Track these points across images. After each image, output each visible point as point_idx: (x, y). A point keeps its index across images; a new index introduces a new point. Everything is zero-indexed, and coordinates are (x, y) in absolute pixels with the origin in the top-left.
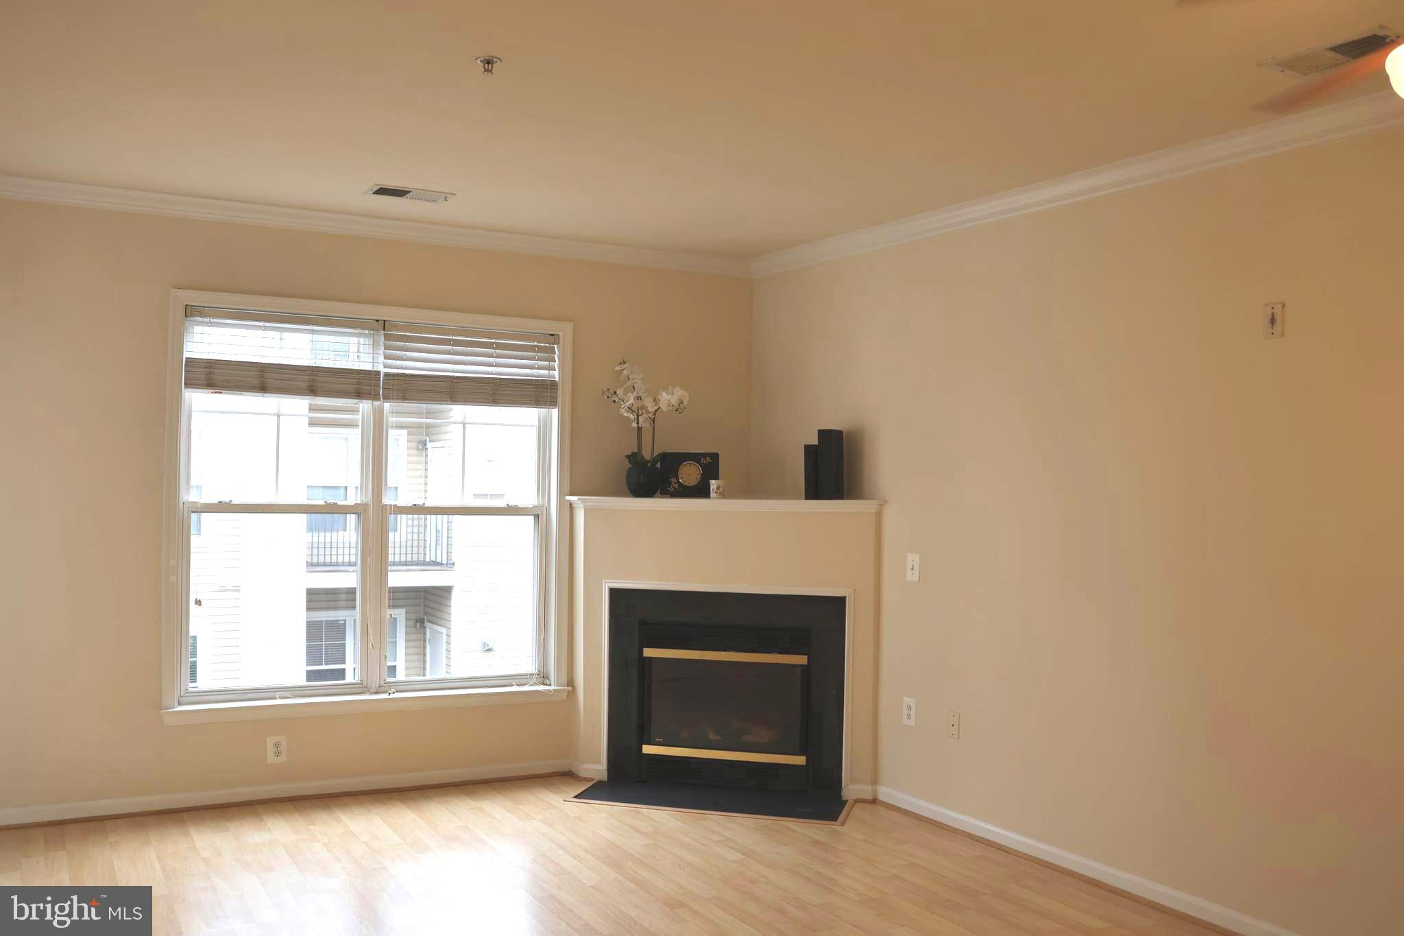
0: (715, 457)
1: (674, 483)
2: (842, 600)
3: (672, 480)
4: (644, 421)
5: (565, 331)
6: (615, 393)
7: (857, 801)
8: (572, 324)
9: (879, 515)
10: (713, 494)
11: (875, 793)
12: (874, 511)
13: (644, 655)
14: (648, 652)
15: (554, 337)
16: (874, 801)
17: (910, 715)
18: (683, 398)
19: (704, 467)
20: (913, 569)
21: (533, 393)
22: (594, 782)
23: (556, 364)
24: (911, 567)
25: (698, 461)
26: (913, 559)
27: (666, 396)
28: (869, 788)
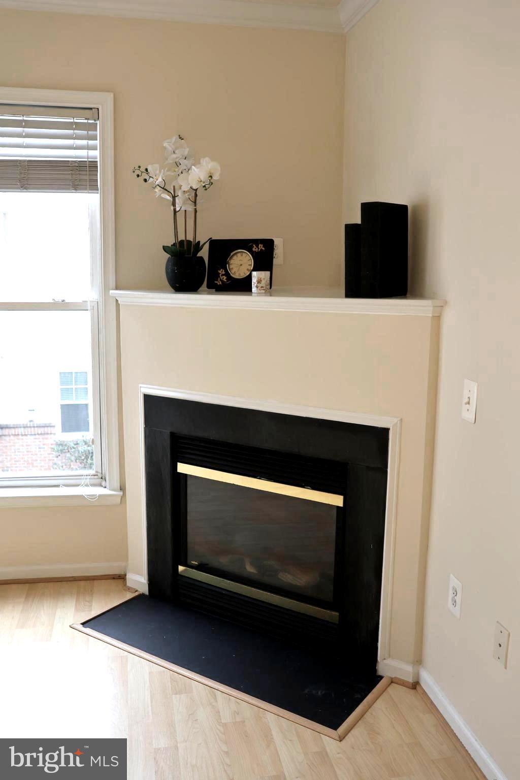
0: (269, 244)
1: (223, 275)
2: (386, 431)
3: (220, 272)
4: (184, 203)
5: (104, 102)
6: (147, 170)
7: (392, 681)
8: (112, 95)
9: (437, 319)
10: (254, 289)
11: (417, 676)
12: (431, 315)
13: (178, 471)
14: (183, 468)
15: (93, 112)
16: (415, 685)
17: (455, 602)
18: (212, 171)
19: (256, 256)
20: (469, 403)
21: (70, 177)
22: (137, 594)
23: (97, 142)
24: (467, 400)
25: (250, 251)
26: (471, 389)
27: (196, 169)
28: (409, 668)
